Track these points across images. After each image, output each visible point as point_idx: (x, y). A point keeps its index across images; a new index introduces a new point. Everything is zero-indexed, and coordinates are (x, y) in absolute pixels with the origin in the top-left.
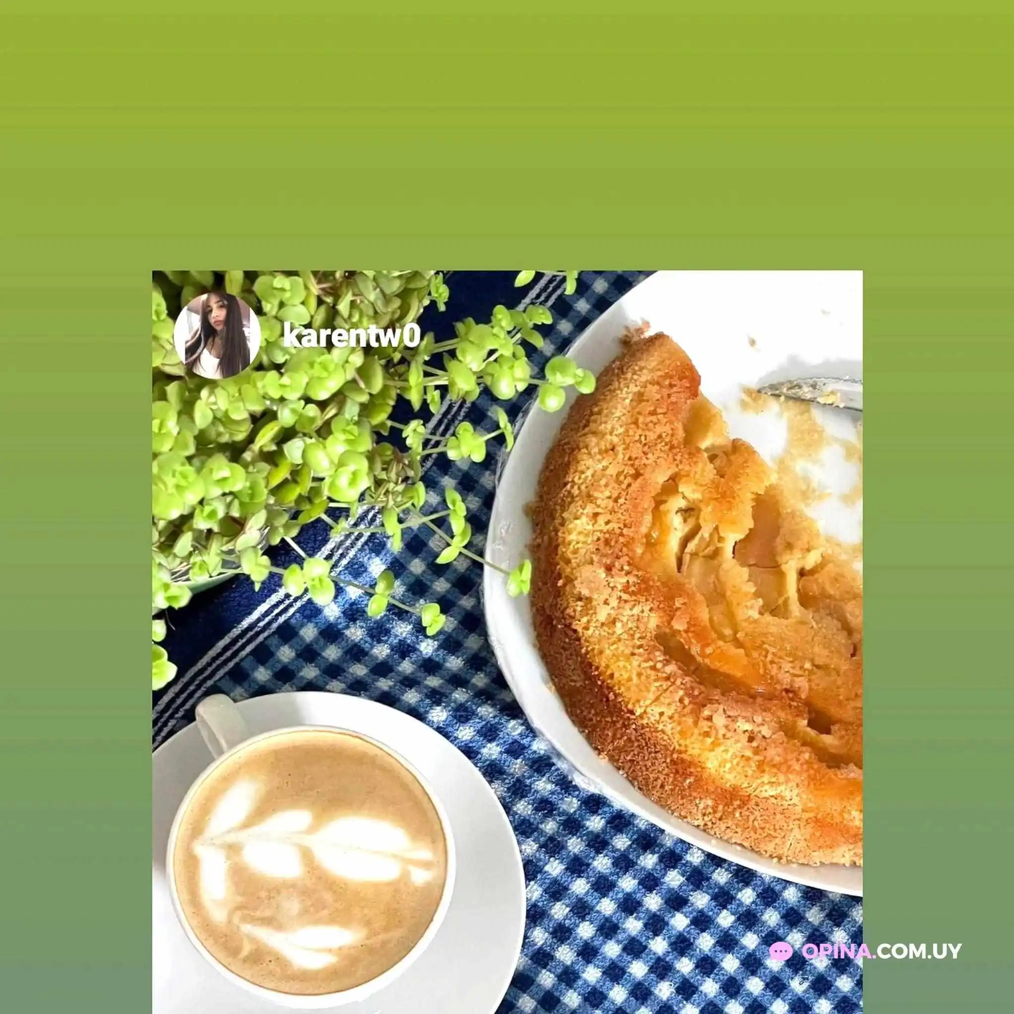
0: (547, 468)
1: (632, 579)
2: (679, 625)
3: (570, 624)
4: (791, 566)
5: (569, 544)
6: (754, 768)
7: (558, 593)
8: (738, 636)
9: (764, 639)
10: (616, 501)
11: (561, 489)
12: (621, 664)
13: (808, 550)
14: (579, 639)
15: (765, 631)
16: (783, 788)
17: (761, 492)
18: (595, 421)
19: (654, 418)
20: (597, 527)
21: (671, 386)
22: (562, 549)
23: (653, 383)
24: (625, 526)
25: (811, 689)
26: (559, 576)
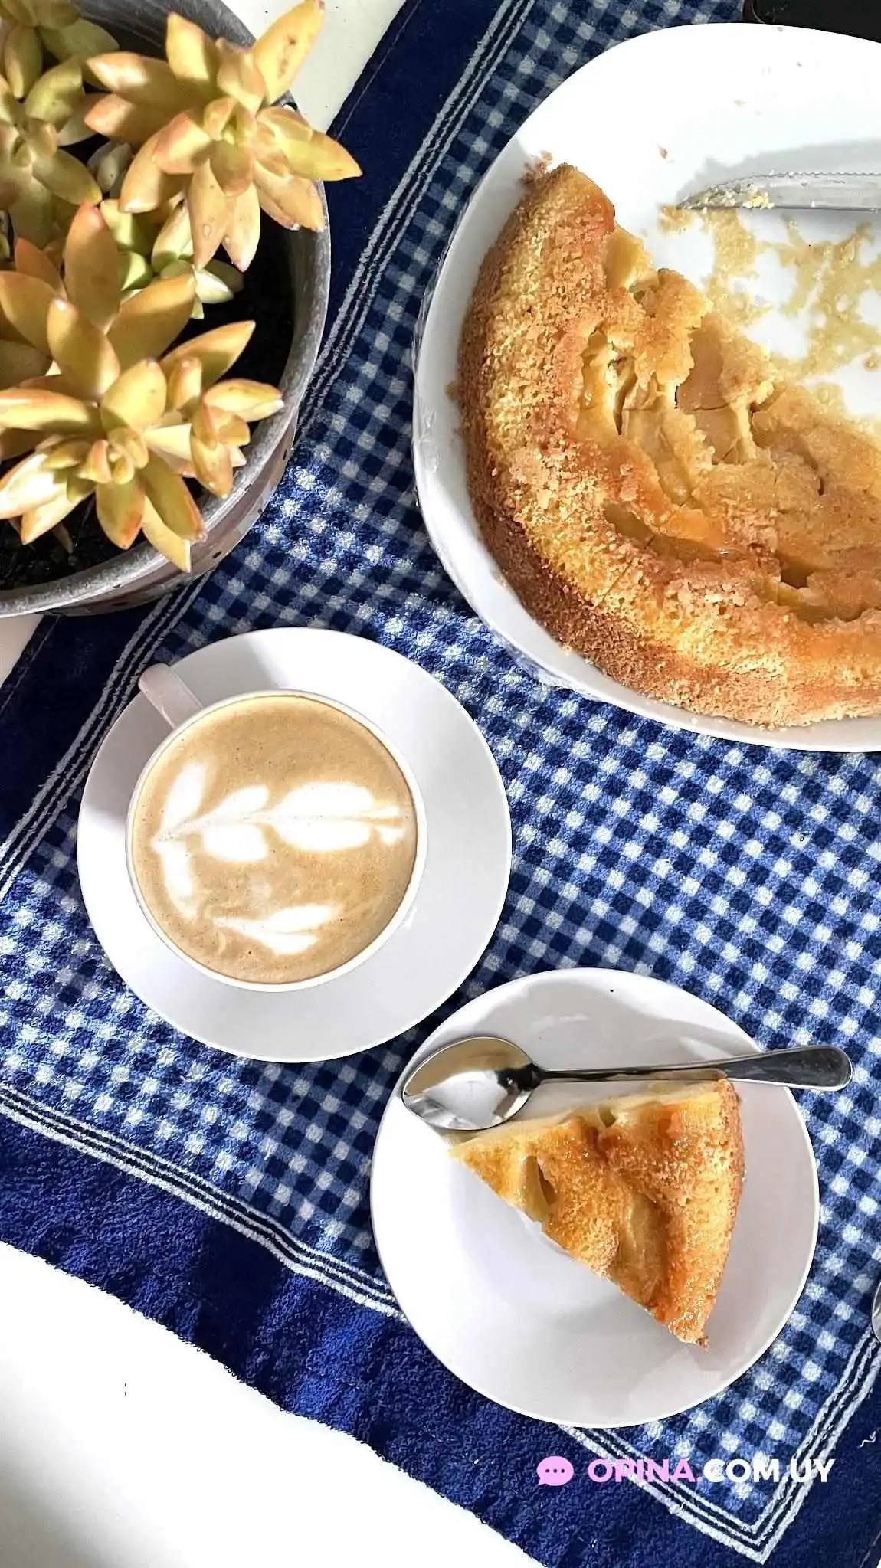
0: (464, 340)
1: (570, 454)
2: (628, 496)
3: (512, 517)
4: (740, 404)
5: (498, 426)
6: (730, 644)
7: (495, 483)
8: (694, 493)
9: (722, 493)
10: (541, 367)
11: (481, 366)
12: (571, 552)
13: (758, 382)
14: (523, 532)
15: (722, 482)
16: (764, 660)
17: (698, 326)
18: (507, 282)
19: (569, 265)
20: (525, 402)
21: (583, 224)
22: (491, 434)
23: (562, 224)
24: (555, 394)
25: (780, 540)
26: (493, 465)
